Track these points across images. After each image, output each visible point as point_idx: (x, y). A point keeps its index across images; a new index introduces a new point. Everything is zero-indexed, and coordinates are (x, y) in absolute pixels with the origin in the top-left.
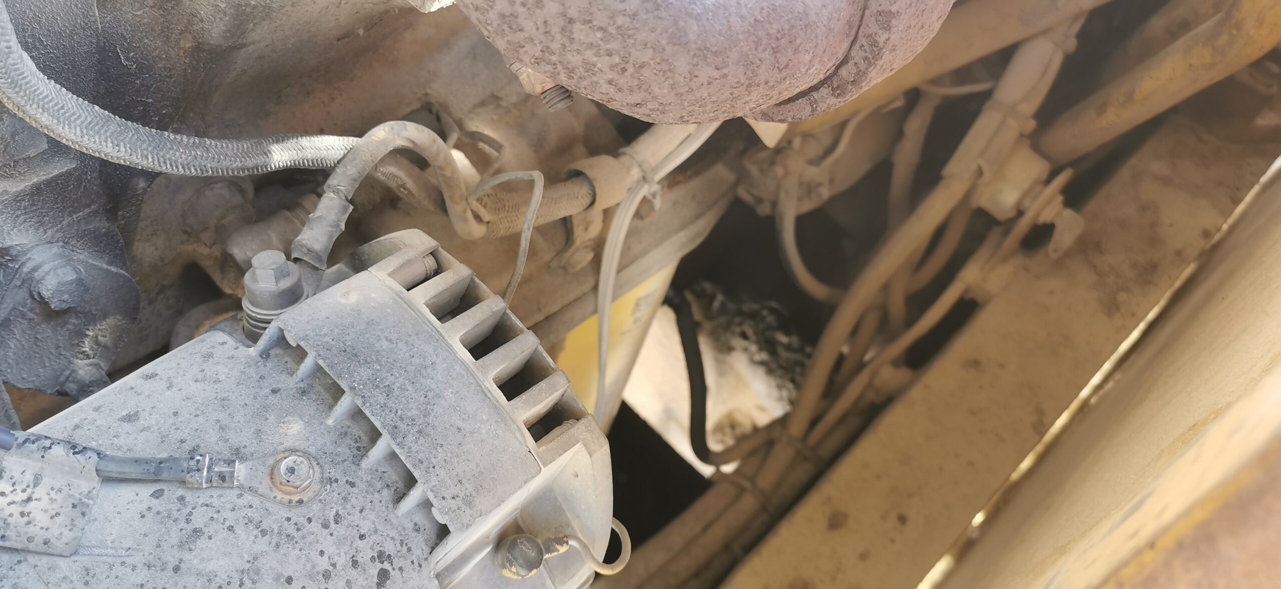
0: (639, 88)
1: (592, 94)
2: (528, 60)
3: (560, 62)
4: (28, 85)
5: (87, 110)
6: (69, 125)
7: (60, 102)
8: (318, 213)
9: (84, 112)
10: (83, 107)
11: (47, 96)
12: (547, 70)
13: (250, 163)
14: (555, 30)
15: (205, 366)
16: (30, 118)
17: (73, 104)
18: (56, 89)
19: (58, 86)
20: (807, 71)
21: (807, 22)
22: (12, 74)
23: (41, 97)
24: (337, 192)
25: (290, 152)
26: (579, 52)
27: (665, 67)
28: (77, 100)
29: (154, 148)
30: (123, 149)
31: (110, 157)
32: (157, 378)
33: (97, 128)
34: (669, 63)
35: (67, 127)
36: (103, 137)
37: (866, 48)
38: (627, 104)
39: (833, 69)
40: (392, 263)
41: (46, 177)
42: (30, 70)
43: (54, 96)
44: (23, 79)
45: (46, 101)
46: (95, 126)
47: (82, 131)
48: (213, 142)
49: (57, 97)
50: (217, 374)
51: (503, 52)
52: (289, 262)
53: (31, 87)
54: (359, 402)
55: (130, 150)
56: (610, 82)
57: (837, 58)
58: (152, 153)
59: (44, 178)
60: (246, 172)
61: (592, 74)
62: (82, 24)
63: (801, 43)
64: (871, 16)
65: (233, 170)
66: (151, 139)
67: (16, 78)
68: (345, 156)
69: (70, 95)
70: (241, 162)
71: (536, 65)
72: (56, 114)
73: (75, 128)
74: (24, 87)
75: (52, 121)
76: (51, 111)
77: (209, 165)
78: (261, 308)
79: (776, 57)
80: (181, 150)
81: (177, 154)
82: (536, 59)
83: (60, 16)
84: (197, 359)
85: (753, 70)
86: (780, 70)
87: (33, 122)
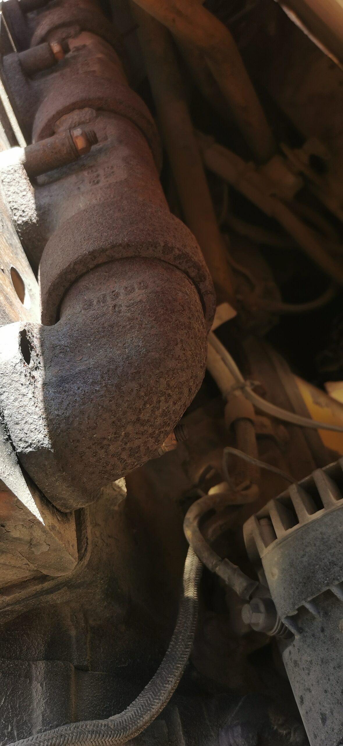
0: (180, 388)
1: (180, 414)
2: (156, 446)
3: (159, 429)
4: (127, 721)
5: (146, 693)
6: (152, 705)
7: (139, 706)
8: (226, 579)
9: (147, 695)
10: (144, 694)
11: (135, 713)
12: (163, 436)
13: (191, 610)
14: (142, 429)
15: (301, 667)
16: (144, 725)
17: (142, 699)
18: (132, 707)
19: (131, 705)
20: (188, 295)
21: (161, 292)
22: (119, 728)
23: (134, 716)
24: (216, 566)
25: (190, 586)
26: (155, 418)
27: (171, 373)
28: (140, 697)
29: (173, 661)
30: (171, 679)
31: (174, 688)
32: (303, 696)
33: (157, 690)
34: (169, 370)
35: (153, 707)
36: (162, 688)
37: (181, 261)
38: (188, 396)
39: (190, 280)
40: (260, 543)
41: (181, 726)
42: (119, 718)
43: (135, 709)
44: (123, 723)
45: (137, 714)
46: (155, 691)
47: (157, 699)
48: (177, 628)
49: (136, 707)
50: (307, 661)
51: (150, 458)
52: (251, 602)
53: (128, 720)
54: (337, 583)
55: (172, 676)
56: (175, 404)
57: (184, 277)
58: (176, 664)
59: (181, 727)
60: (196, 613)
61: (168, 413)
62: (102, 682)
63: (172, 297)
64: (165, 257)
65: (194, 621)
66: (168, 662)
67: (122, 727)
68: (197, 556)
69: (137, 700)
70: (190, 615)
71: (159, 442)
72: (145, 710)
73: (155, 702)
74: (127, 724)
75: (148, 713)
76: (143, 712)
77: (188, 633)
78: (274, 625)
79: (176, 312)
80: (178, 647)
81: (179, 649)
82: (156, 442)
83: (95, 693)
84: (297, 670)
85: (181, 325)
86: (184, 310)
87: (147, 724)
